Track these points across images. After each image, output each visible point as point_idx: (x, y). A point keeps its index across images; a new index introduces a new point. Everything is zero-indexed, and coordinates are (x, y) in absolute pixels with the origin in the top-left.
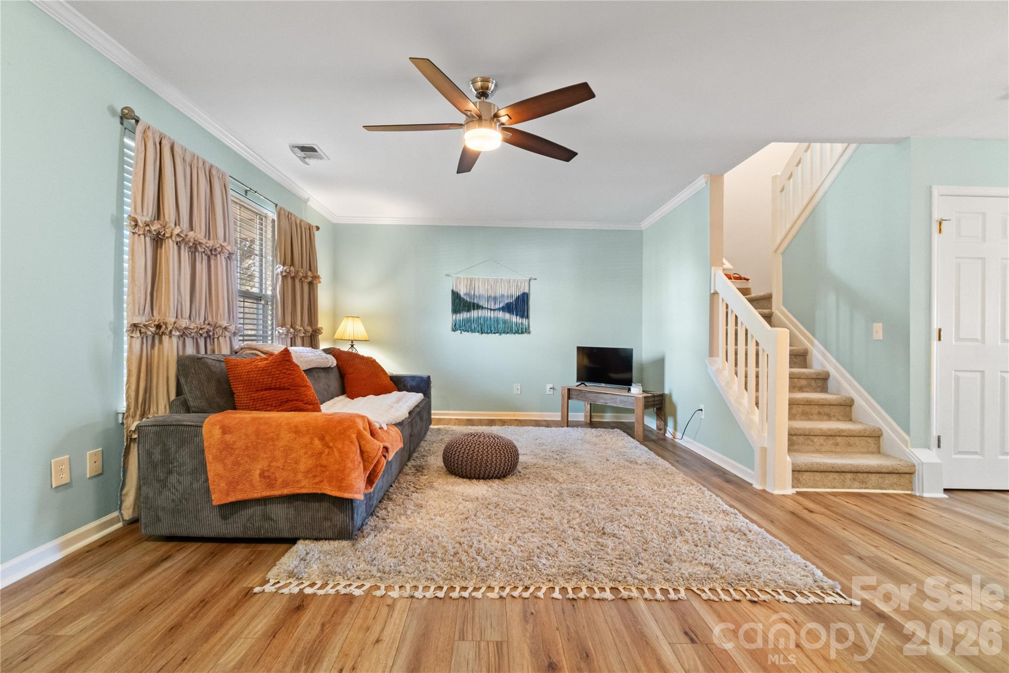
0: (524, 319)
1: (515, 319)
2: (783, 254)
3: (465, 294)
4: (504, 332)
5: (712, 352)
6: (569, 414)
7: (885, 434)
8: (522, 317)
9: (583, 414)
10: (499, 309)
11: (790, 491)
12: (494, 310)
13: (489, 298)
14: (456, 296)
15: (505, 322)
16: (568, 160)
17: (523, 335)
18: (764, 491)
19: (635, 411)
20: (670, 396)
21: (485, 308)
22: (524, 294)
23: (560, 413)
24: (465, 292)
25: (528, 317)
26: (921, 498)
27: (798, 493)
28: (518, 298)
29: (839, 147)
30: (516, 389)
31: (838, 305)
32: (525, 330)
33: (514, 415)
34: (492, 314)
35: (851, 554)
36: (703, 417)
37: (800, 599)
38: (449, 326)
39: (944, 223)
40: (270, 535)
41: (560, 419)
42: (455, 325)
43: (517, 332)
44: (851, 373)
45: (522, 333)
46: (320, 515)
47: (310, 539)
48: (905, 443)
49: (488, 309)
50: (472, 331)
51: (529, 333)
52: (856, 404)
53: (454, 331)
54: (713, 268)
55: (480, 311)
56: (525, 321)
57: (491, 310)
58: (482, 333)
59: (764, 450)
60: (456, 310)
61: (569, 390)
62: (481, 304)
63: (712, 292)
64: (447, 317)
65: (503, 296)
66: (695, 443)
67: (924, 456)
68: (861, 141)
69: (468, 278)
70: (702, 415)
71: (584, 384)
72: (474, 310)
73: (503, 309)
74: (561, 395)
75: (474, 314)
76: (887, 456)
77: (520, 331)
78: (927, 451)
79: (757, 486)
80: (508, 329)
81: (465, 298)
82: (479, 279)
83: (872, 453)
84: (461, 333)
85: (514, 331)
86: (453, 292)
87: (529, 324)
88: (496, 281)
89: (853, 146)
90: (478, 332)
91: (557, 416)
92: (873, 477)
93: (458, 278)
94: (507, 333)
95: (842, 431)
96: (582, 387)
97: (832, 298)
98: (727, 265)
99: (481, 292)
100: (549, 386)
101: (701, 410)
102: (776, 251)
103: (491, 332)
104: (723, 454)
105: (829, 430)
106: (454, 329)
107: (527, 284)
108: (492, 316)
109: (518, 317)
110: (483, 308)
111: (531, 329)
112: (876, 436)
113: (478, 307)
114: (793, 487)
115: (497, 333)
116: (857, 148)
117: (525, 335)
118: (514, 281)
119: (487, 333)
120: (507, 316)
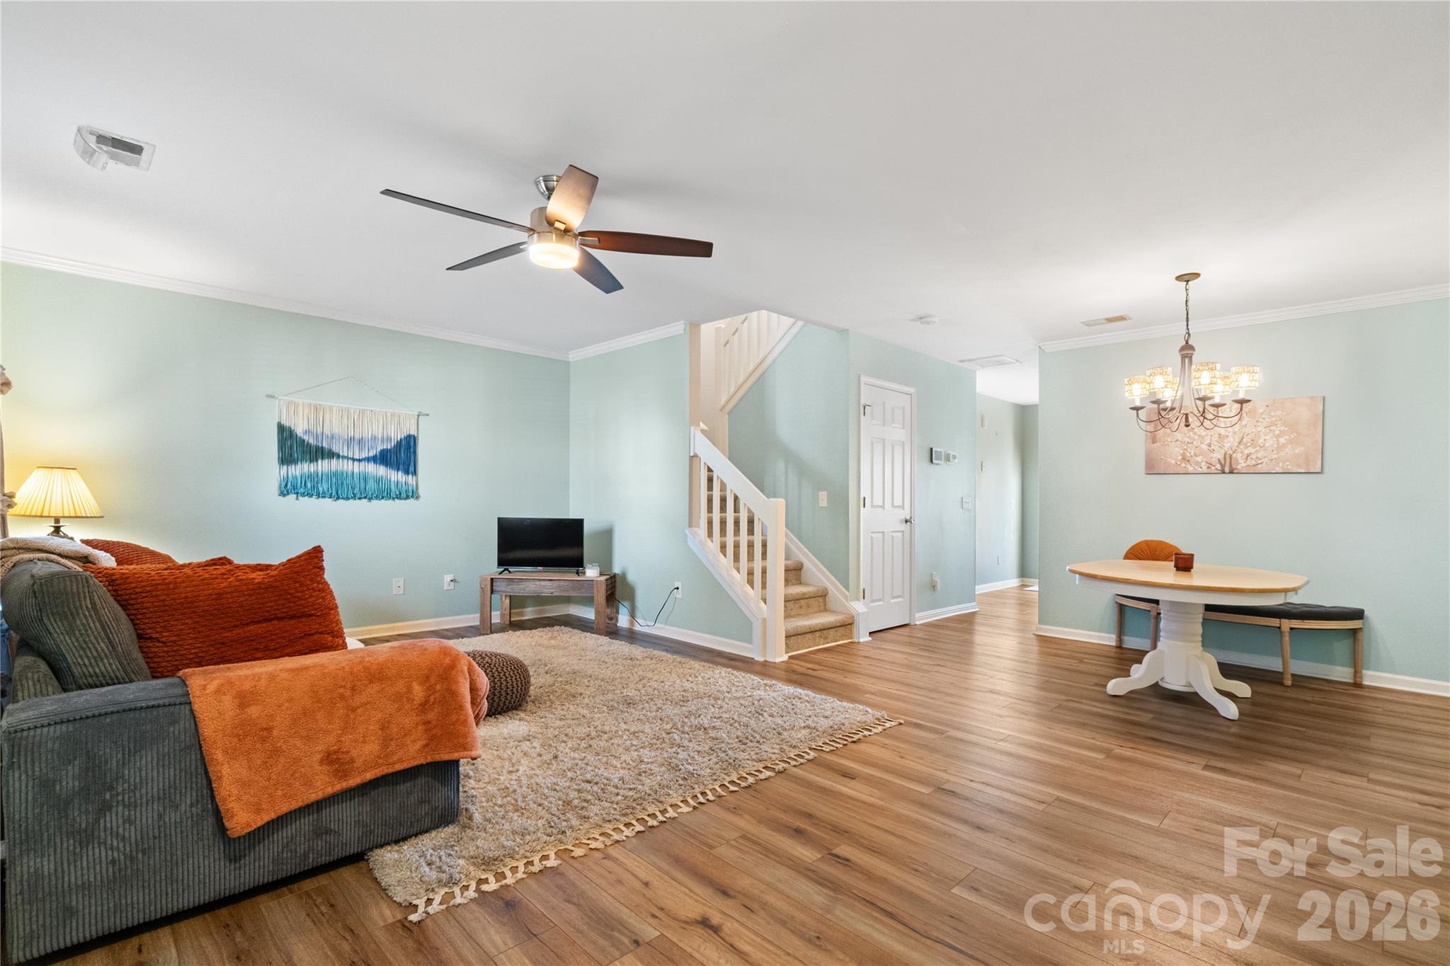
0: (410, 476)
1: (396, 476)
2: (729, 414)
3: (307, 432)
4: (377, 498)
5: (691, 523)
6: (493, 613)
7: (830, 593)
8: (407, 472)
9: (499, 612)
10: (368, 459)
11: (785, 658)
12: (359, 460)
13: (350, 441)
14: (285, 435)
15: (378, 480)
16: (608, 291)
17: (408, 501)
18: (766, 661)
19: (596, 598)
20: (624, 576)
21: (344, 457)
22: (409, 436)
23: (478, 615)
24: (306, 427)
25: (415, 473)
26: (859, 643)
27: (790, 657)
28: (399, 444)
29: (787, 321)
30: (397, 586)
31: (786, 473)
32: (410, 494)
33: (393, 629)
34: (357, 468)
35: (867, 693)
36: (679, 596)
37: (874, 730)
38: (274, 486)
39: (867, 407)
40: (325, 859)
41: (478, 623)
42: (286, 486)
43: (399, 497)
44: (800, 539)
45: (407, 497)
46: (413, 799)
47: (388, 844)
48: (846, 598)
49: (348, 458)
50: (318, 496)
51: (417, 498)
52: (804, 567)
53: (284, 495)
54: (692, 428)
55: (334, 461)
56: (410, 479)
57: (353, 460)
58: (338, 498)
59: (764, 620)
60: (286, 458)
61: (492, 579)
62: (335, 449)
63: (692, 454)
64: (272, 472)
65: (374, 438)
66: (667, 627)
67: (858, 607)
68: (807, 321)
69: (311, 405)
70: (679, 594)
71: (507, 569)
72: (322, 459)
73: (374, 459)
74: (479, 589)
75: (323, 466)
76: (833, 612)
77: (404, 495)
78: (857, 602)
79: (759, 658)
80: (384, 493)
81: (306, 438)
82: (331, 409)
83: (822, 611)
84: (297, 499)
85: (393, 495)
86: (281, 428)
87: (417, 484)
88: (362, 412)
89: (800, 323)
90: (331, 497)
91: (474, 620)
92: (832, 632)
93: (289, 403)
94: (383, 498)
95: (805, 594)
96: (506, 575)
97: (781, 466)
98: (702, 426)
99: (336, 431)
100: (448, 578)
101: (678, 588)
102: (721, 410)
103: (354, 497)
104: (708, 633)
105: (797, 594)
106: (284, 493)
107: (414, 421)
108: (356, 470)
109: (400, 473)
110: (339, 456)
111: (420, 492)
112: (823, 595)
113: (331, 455)
114: (787, 652)
115: (365, 498)
116: (803, 326)
117: (411, 501)
118: (393, 415)
119: (348, 499)
120: (381, 471)
